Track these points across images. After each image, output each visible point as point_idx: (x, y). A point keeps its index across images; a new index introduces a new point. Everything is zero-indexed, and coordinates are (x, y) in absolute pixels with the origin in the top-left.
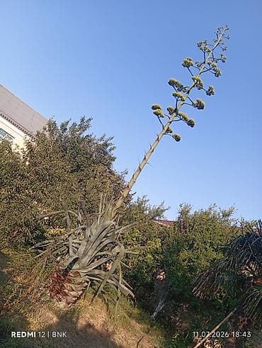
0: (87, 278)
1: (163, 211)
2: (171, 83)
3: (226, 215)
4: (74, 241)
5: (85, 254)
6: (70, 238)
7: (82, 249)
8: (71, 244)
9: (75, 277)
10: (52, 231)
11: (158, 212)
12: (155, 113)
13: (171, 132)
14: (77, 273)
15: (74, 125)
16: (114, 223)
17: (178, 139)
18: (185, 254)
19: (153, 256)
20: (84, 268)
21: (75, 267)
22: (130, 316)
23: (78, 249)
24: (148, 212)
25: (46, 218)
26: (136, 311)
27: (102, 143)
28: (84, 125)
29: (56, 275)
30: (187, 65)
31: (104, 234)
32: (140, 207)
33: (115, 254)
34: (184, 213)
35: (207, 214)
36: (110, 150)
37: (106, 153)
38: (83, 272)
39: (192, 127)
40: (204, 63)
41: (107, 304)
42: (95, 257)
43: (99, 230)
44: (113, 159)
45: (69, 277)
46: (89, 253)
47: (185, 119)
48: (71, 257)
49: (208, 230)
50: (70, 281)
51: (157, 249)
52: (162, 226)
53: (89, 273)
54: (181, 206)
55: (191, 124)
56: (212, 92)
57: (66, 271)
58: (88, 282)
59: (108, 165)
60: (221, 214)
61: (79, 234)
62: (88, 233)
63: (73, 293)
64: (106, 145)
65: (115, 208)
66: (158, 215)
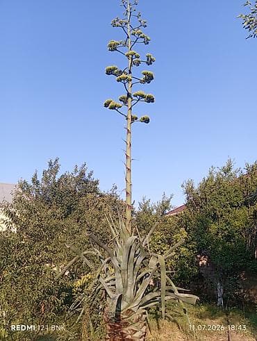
0: (142, 310)
1: (168, 202)
2: (110, 72)
3: (227, 170)
4: (107, 279)
5: (125, 287)
6: (101, 280)
7: (119, 283)
8: (105, 285)
9: (129, 316)
10: (79, 283)
11: (165, 206)
12: (111, 108)
13: (136, 119)
14: (129, 311)
15: (44, 173)
16: (136, 237)
17: (146, 121)
18: (213, 228)
19: (186, 247)
20: (132, 301)
21: (124, 305)
22: (201, 318)
23: (114, 285)
24: (155, 211)
25: (66, 274)
26: (203, 309)
27: (78, 174)
28: (54, 167)
29: (109, 327)
30: (113, 48)
31: (132, 254)
32: (146, 210)
33: (154, 267)
34: (189, 191)
35: (210, 179)
36: (89, 177)
37: (86, 182)
38: (134, 306)
39: (153, 102)
40: (128, 37)
41: (175, 321)
42: (137, 283)
43: (125, 253)
44: (97, 183)
45: (123, 321)
46: (129, 283)
47: (143, 96)
48: (114, 299)
49: (220, 194)
50: (126, 324)
51: (186, 238)
52: (177, 216)
53: (141, 304)
54: (182, 186)
55: (150, 100)
56: (151, 60)
57: (118, 316)
58: (145, 313)
59: (95, 191)
60: (222, 173)
61: (107, 269)
62: (116, 263)
63: (137, 335)
64: (82, 174)
65: (127, 223)
66: (166, 208)
